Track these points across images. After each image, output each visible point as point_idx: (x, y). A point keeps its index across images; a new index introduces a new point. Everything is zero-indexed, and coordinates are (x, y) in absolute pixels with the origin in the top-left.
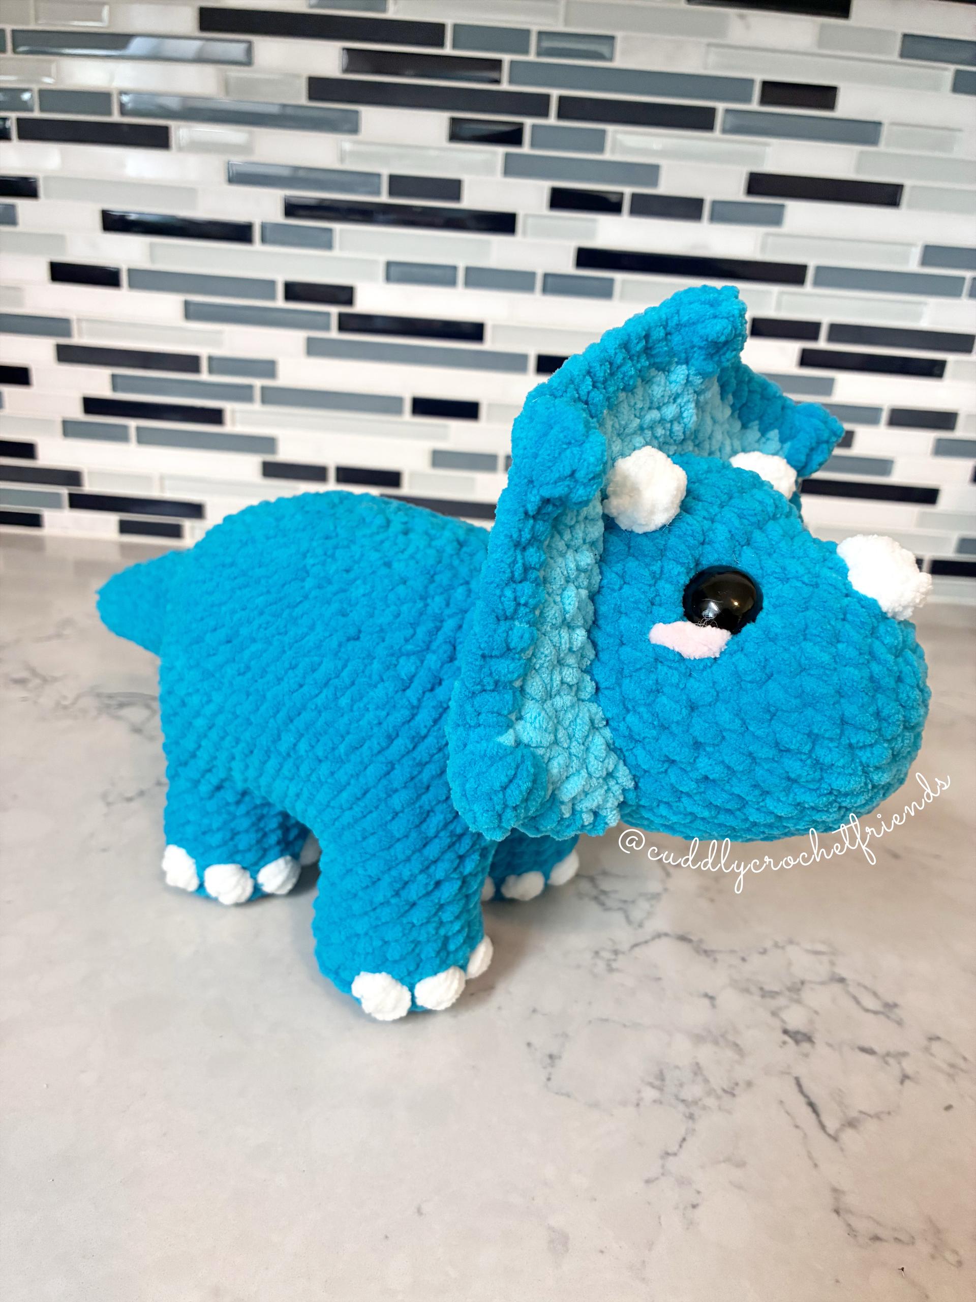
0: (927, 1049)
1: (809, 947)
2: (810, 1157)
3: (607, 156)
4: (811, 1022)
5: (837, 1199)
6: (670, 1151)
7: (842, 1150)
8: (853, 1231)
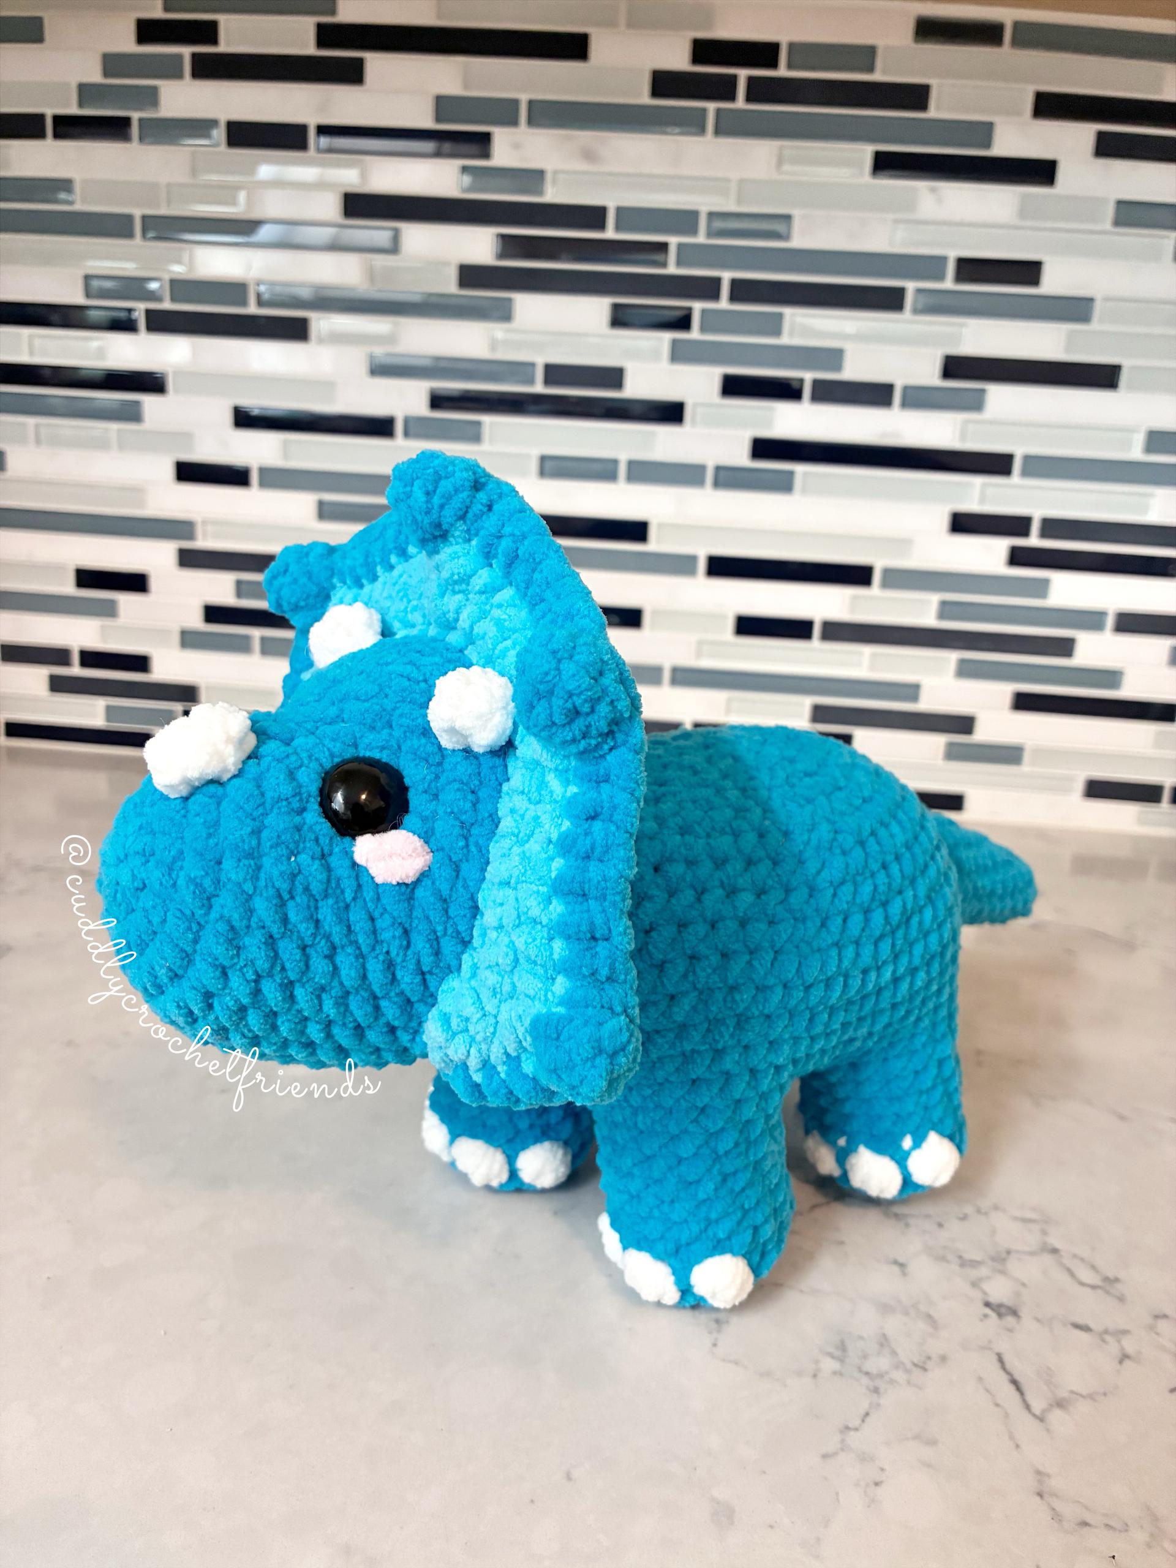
0: (1151, 1328)
1: (1018, 1214)
2: (1011, 1437)
3: (785, 340)
4: (1017, 1294)
5: (1040, 1482)
6: (850, 1425)
7: (1048, 1430)
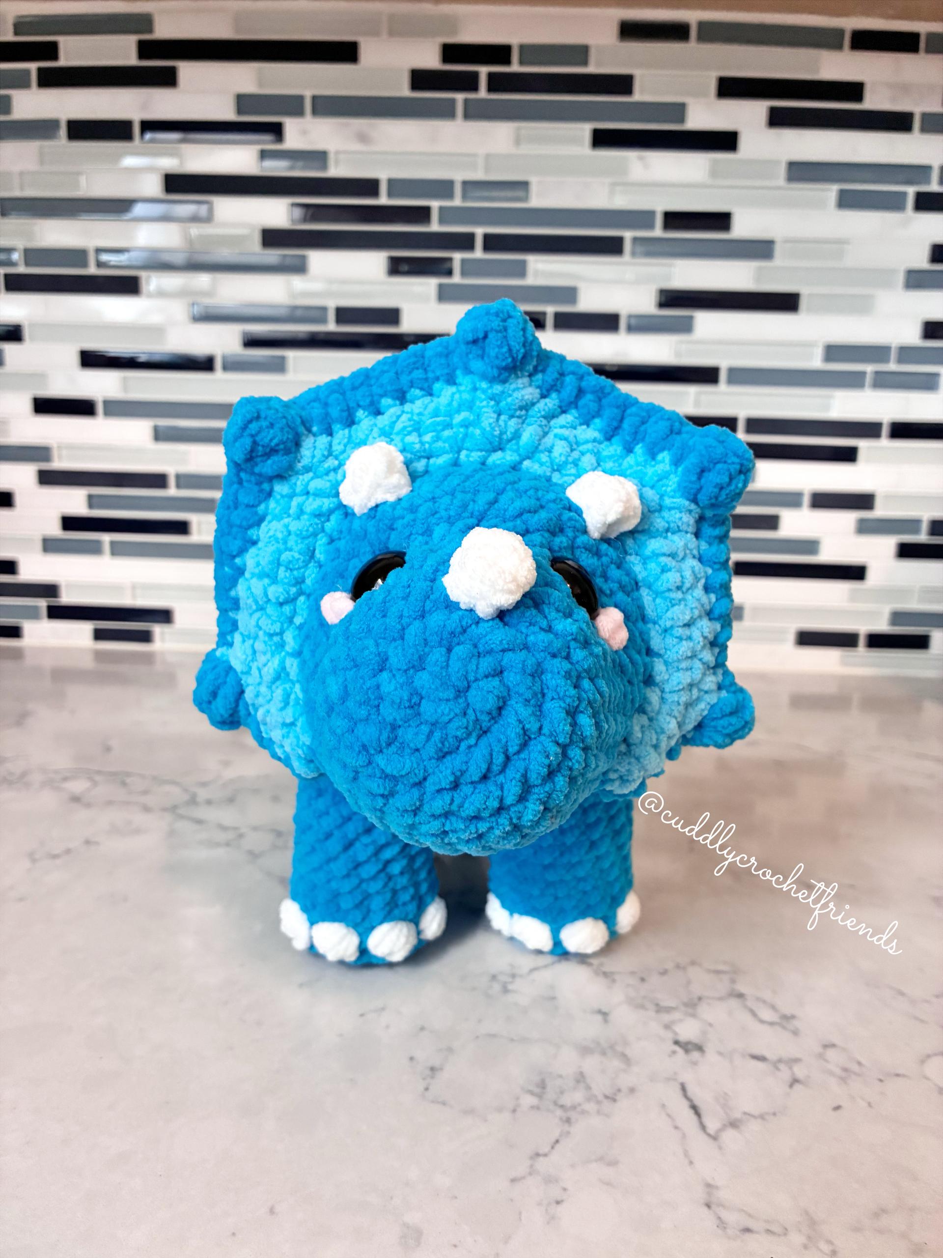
0: (821, 1056)
1: (711, 967)
2: (686, 1154)
3: (529, 281)
4: (704, 1033)
5: (709, 1194)
6: (541, 1152)
7: (720, 1148)
8: (723, 1223)
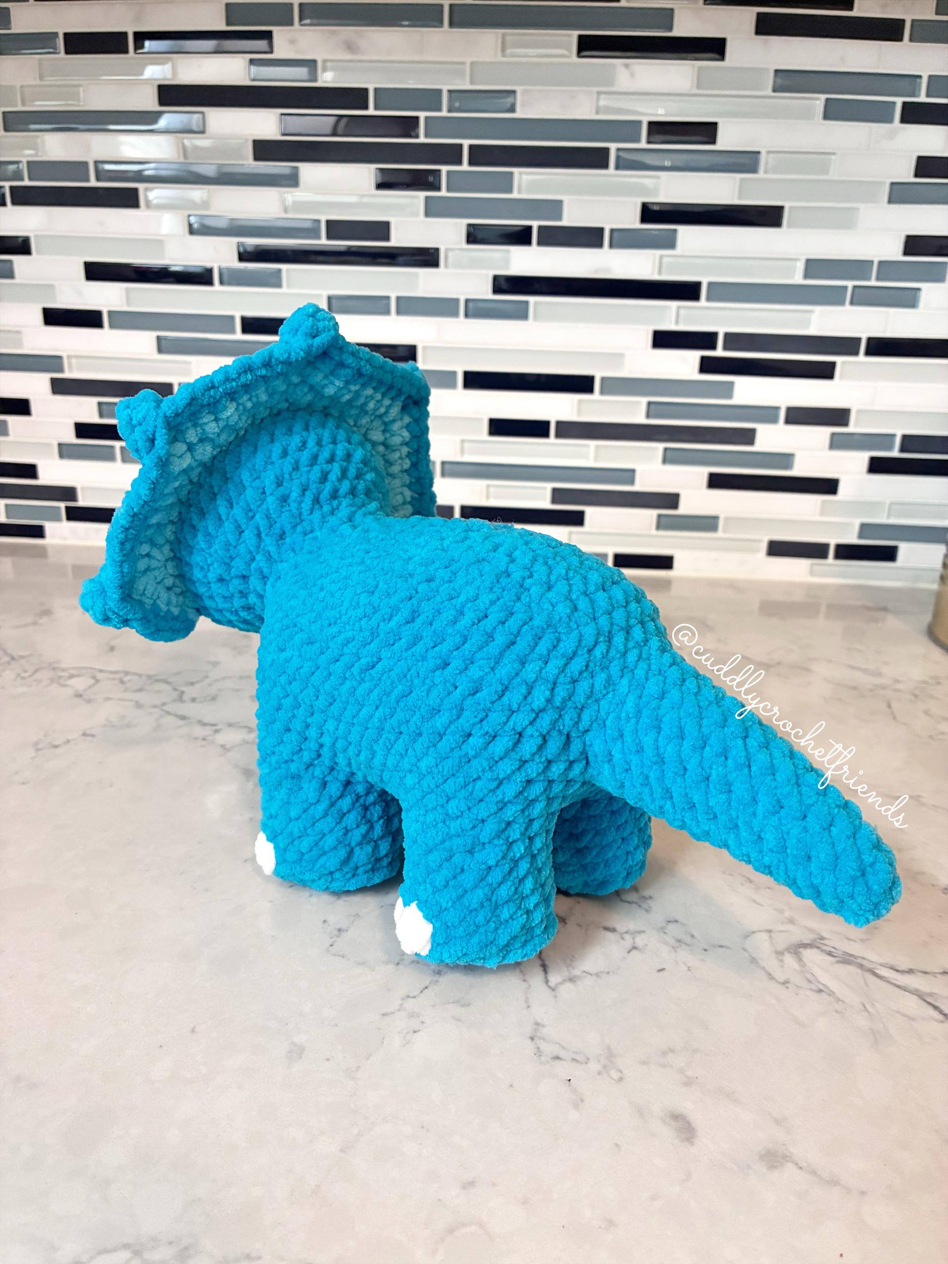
0: (662, 929)
3: (515, 195)
5: (536, 1030)
6: (411, 995)
7: (556, 997)
8: (539, 1052)
